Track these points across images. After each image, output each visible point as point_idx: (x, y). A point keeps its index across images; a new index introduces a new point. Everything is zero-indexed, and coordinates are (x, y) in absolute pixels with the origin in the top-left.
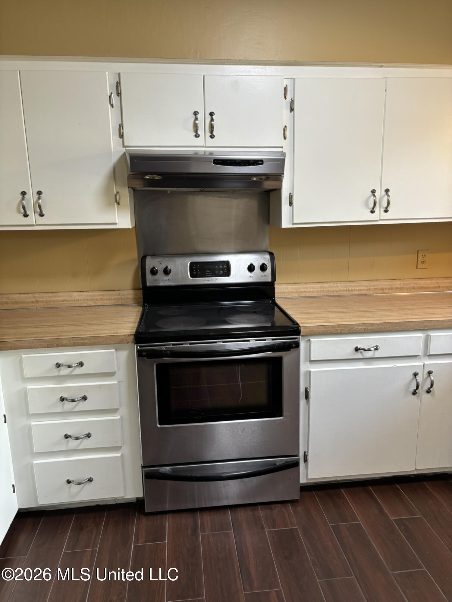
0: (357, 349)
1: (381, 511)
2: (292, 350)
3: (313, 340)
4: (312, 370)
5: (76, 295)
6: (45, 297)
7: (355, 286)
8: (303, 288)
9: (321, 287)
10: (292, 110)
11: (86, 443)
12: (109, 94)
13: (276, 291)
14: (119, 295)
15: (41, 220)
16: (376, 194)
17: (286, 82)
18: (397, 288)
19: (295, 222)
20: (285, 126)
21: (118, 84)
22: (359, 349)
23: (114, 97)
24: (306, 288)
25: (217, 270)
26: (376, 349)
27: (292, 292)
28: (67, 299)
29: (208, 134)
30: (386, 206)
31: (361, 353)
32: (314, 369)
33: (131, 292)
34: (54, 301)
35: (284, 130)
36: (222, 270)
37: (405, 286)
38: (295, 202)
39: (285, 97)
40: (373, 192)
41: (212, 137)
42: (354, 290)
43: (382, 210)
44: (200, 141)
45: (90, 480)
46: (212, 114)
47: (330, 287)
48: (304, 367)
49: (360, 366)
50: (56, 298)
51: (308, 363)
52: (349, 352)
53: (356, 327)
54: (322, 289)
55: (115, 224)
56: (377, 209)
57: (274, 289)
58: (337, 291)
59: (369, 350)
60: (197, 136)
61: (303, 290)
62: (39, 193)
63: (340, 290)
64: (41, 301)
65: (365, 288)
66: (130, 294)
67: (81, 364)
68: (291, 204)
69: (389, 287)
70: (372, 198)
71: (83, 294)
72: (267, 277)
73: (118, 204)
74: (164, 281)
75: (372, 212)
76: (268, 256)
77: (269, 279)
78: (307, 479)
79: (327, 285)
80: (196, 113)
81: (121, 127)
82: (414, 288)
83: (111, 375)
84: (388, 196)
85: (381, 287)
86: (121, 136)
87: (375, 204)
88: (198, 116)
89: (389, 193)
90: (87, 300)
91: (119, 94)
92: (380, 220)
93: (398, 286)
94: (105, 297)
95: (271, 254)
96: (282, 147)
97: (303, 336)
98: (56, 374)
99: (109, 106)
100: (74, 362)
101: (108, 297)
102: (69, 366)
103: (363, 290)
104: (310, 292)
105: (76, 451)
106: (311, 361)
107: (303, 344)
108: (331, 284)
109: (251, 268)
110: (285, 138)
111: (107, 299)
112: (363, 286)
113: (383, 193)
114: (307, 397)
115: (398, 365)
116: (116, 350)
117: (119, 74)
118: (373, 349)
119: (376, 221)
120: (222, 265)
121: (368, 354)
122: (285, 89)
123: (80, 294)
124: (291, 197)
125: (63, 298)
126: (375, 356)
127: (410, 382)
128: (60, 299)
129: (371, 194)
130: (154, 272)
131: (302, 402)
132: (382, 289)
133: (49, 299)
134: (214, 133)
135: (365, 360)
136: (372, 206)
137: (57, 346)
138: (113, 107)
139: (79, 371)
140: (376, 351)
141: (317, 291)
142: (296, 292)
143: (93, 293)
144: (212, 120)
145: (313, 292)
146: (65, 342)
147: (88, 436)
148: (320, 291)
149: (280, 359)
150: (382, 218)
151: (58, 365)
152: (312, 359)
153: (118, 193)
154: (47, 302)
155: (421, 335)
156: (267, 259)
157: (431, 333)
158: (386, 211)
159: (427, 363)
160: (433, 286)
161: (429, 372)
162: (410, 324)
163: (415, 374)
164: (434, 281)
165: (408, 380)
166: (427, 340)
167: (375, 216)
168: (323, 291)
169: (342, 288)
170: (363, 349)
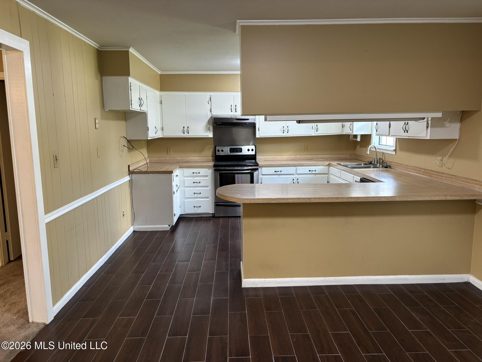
0: (275, 171)
2: (256, 171)
3: (263, 168)
5: (195, 158)
6: (185, 158)
7: (283, 157)
8: (266, 157)
9: (272, 157)
11: (200, 196)
12: (208, 101)
13: (257, 158)
14: (208, 158)
15: (188, 135)
16: (284, 128)
19: (260, 136)
21: (210, 98)
22: (276, 171)
23: (210, 102)
24: (267, 157)
25: (238, 150)
26: (281, 171)
27: (262, 159)
28: (192, 159)
29: (235, 111)
31: (277, 172)
32: (263, 177)
33: (211, 157)
34: (188, 160)
36: (239, 150)
37: (301, 157)
38: (260, 130)
41: (236, 112)
42: (283, 159)
44: (232, 113)
45: (200, 207)
46: (236, 106)
47: (275, 157)
48: (260, 176)
49: (277, 176)
50: (188, 159)
51: (261, 175)
52: (273, 172)
53: (275, 165)
55: (208, 136)
56: (285, 132)
58: (278, 159)
59: (279, 171)
60: (232, 112)
61: (266, 158)
62: (188, 127)
63: (279, 158)
64: (184, 160)
65: (287, 158)
66: (211, 158)
67: (199, 173)
68: (259, 131)
69: (295, 157)
70: (283, 129)
71: (197, 158)
72: (253, 153)
73: (209, 130)
74: (221, 154)
75: (283, 133)
79: (274, 157)
80: (231, 106)
81: (211, 109)
82: (303, 158)
83: (207, 176)
85: (292, 157)
86: (211, 112)
87: (284, 130)
88: (232, 106)
89: (288, 127)
90: (198, 160)
91: (211, 101)
93: (298, 157)
94: (203, 159)
95: (255, 146)
97: (260, 167)
98: (193, 175)
99: (208, 104)
100: (198, 172)
101: (204, 159)
102: (196, 173)
103: (286, 158)
104: (269, 159)
105: (197, 198)
107: (260, 170)
108: (276, 156)
109: (249, 150)
111: (204, 160)
112: (286, 157)
115: (288, 177)
116: (209, 169)
117: (211, 95)
119: (285, 136)
121: (279, 173)
123: (196, 158)
125: (191, 159)
126: (281, 174)
127: (292, 182)
128: (190, 159)
129: (283, 128)
130: (218, 151)
133: (186, 159)
134: (236, 111)
135: (278, 175)
136: (287, 131)
137: (194, 167)
138: (209, 104)
139: (199, 175)
141: (271, 159)
142: (264, 159)
143: (200, 158)
144: (236, 107)
146: (195, 166)
147: (200, 193)
148: (272, 159)
149: (253, 173)
150: (286, 135)
151: (193, 173)
152: (263, 174)
153: (209, 127)
154: (186, 160)
155: (294, 168)
156: (253, 147)
157: (298, 167)
158: (288, 133)
159: (296, 176)
160: (310, 157)
161: (298, 179)
162: (291, 164)
163: (293, 180)
164: (311, 156)
165: (291, 181)
166: (296, 169)
167: (284, 134)
168: (273, 159)
169: (279, 157)
170: (277, 171)
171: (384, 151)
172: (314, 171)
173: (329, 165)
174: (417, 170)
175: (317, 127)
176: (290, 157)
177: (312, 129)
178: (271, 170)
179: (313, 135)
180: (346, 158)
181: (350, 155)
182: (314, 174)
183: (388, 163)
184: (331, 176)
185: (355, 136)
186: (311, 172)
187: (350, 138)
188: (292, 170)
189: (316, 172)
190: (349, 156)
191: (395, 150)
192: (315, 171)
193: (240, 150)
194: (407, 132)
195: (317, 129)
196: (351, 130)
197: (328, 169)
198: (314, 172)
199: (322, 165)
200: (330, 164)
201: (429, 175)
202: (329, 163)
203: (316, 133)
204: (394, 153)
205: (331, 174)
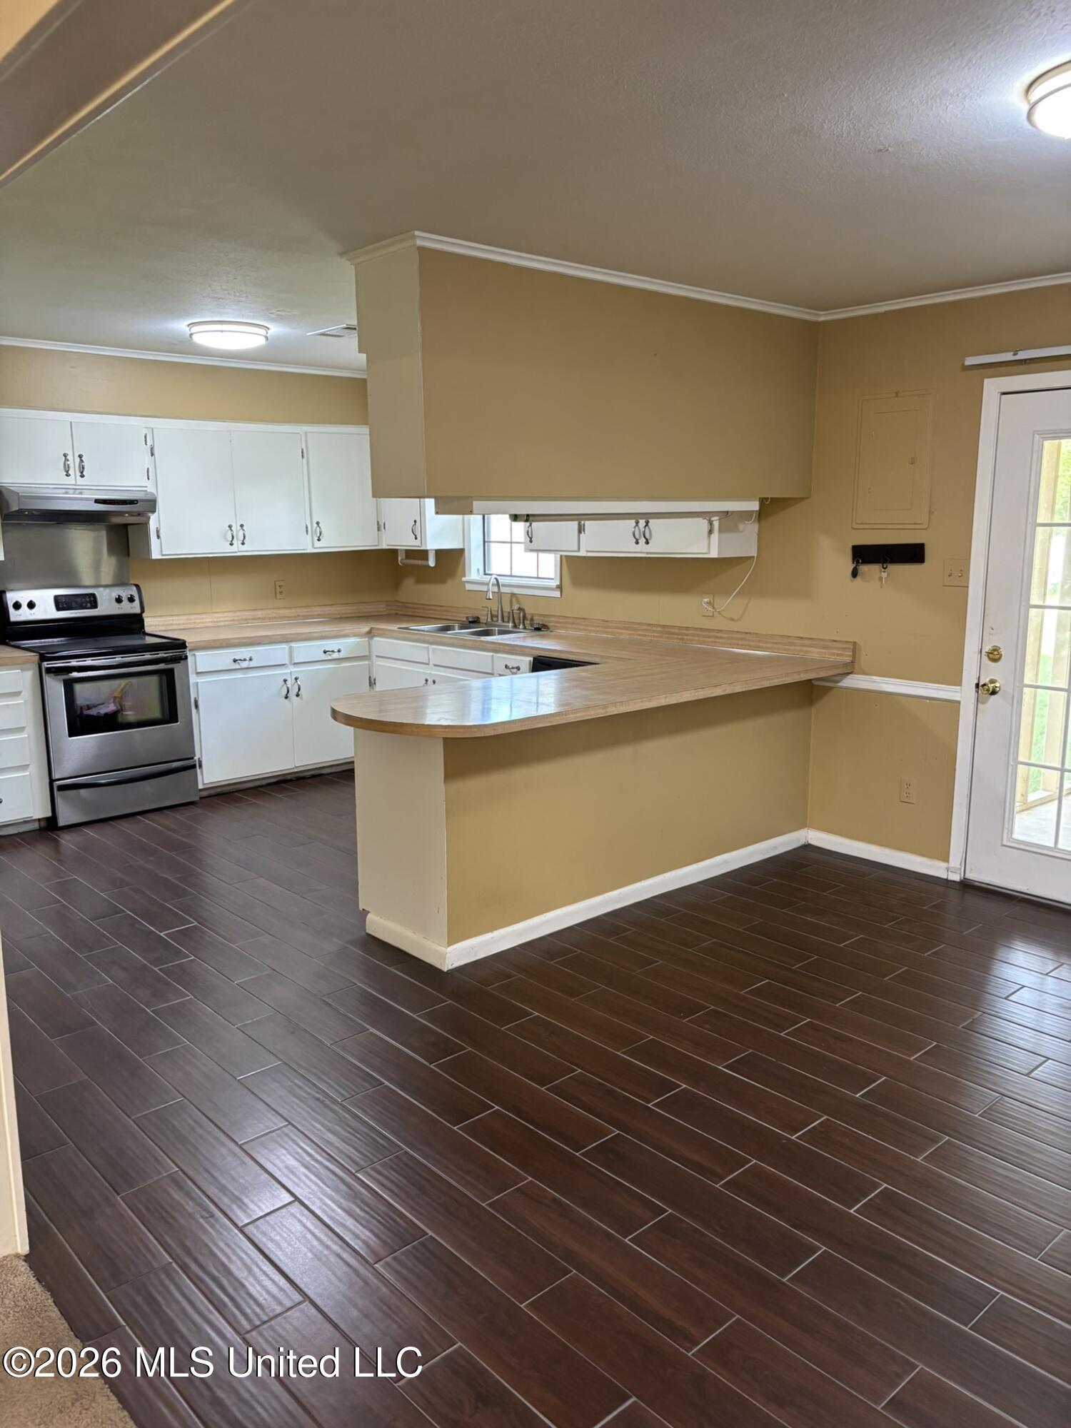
0: (235, 661)
1: (271, 795)
2: (182, 661)
3: (197, 654)
4: (199, 681)
7: (220, 617)
8: (170, 620)
9: (187, 619)
10: (152, 454)
13: (146, 624)
16: (232, 528)
17: (145, 431)
18: (259, 618)
19: (164, 553)
20: (148, 469)
22: (237, 660)
24: (173, 620)
25: (84, 602)
26: (251, 659)
27: (159, 625)
29: (79, 474)
30: (242, 539)
31: (238, 663)
32: (200, 680)
35: (148, 472)
36: (87, 602)
37: (267, 616)
38: (161, 535)
39: (146, 444)
40: (230, 527)
41: (82, 476)
42: (219, 622)
43: (240, 542)
44: (70, 480)
46: (81, 456)
48: (193, 679)
49: (239, 675)
51: (195, 675)
52: (228, 664)
53: (232, 641)
54: (188, 622)
56: (235, 542)
57: (143, 621)
58: (203, 623)
59: (245, 660)
60: (68, 475)
61: (170, 622)
63: (206, 622)
65: (229, 619)
68: (158, 537)
70: (230, 532)
72: (135, 608)
74: (26, 616)
75: (231, 544)
76: (135, 588)
77: (138, 610)
78: (204, 784)
79: (193, 617)
80: (65, 455)
82: (275, 618)
83: (20, 694)
84: (243, 530)
85: (244, 617)
87: (232, 537)
88: (68, 458)
89: (244, 528)
92: (239, 551)
93: (261, 616)
95: (137, 586)
96: (146, 487)
97: (190, 650)
104: (176, 624)
106: (198, 673)
107: (190, 659)
108: (197, 617)
109: (119, 601)
110: (148, 479)
112: (227, 617)
113: (239, 528)
114: (197, 706)
115: (270, 673)
116: (21, 670)
118: (248, 659)
119: (236, 552)
120: (89, 598)
121: (245, 664)
122: (145, 437)
124: (158, 532)
126: (251, 666)
127: (281, 688)
129: (228, 528)
130: (17, 607)
131: (194, 711)
132: (246, 619)
134: (84, 473)
135: (245, 671)
140: (251, 662)
141: (183, 624)
144: (82, 461)
145: (179, 624)
148: (187, 624)
149: (172, 670)
152: (199, 671)
155: (286, 646)
156: (134, 591)
157: (294, 645)
158: (243, 544)
159: (293, 670)
160: (292, 615)
161: (296, 679)
162: (275, 637)
163: (285, 681)
164: (293, 610)
165: (280, 686)
166: (291, 651)
167: (234, 548)
168: (190, 623)
169: (208, 619)
170: (240, 660)
171: (516, 591)
172: (336, 651)
173: (370, 634)
174: (639, 630)
175: (318, 528)
176: (238, 616)
177: (305, 532)
178: (223, 658)
179: (310, 550)
180: (377, 612)
181: (387, 606)
182: (336, 662)
183: (535, 618)
184: (380, 662)
185: (423, 554)
186: (330, 655)
187: (399, 559)
188: (278, 652)
189: (341, 655)
190: (384, 606)
191: (560, 587)
192: (339, 651)
193: (90, 602)
194: (647, 543)
195: (318, 535)
196: (416, 538)
197: (369, 644)
198: (335, 655)
199: (355, 635)
200: (373, 631)
201: (679, 637)
202: (372, 628)
203: (317, 544)
204: (557, 594)
205: (377, 656)
